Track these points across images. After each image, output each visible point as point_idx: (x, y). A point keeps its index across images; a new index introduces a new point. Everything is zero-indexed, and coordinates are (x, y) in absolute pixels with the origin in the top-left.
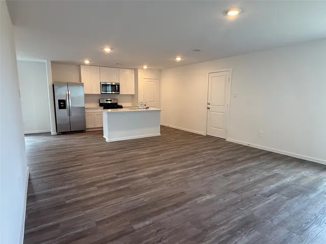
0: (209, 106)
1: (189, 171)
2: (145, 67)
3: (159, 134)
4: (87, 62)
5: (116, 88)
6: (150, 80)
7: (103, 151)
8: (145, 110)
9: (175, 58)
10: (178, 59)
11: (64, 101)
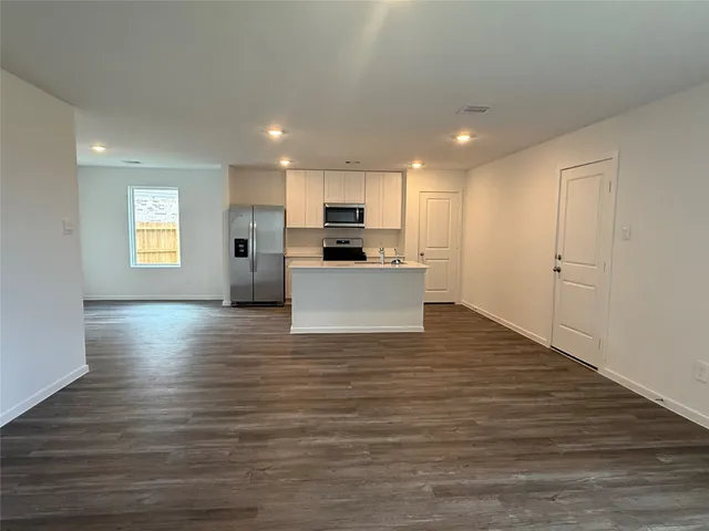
0: (559, 264)
1: (359, 447)
2: (417, 165)
3: (420, 328)
4: (285, 163)
5: (357, 214)
6: (434, 195)
7: (250, 353)
8: (390, 266)
9: (454, 137)
10: (463, 138)
11: (245, 242)
